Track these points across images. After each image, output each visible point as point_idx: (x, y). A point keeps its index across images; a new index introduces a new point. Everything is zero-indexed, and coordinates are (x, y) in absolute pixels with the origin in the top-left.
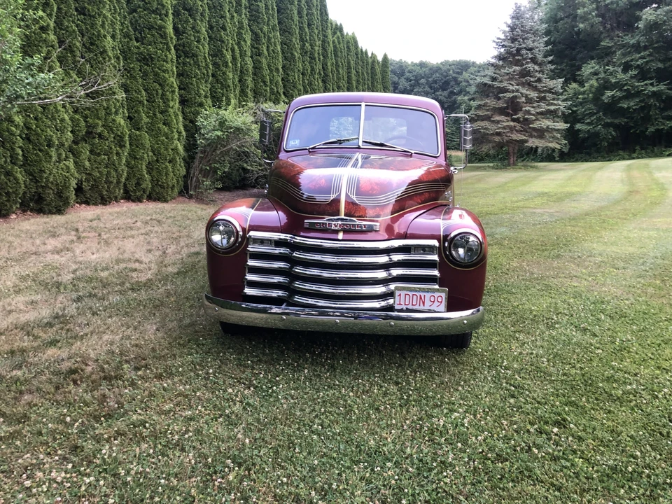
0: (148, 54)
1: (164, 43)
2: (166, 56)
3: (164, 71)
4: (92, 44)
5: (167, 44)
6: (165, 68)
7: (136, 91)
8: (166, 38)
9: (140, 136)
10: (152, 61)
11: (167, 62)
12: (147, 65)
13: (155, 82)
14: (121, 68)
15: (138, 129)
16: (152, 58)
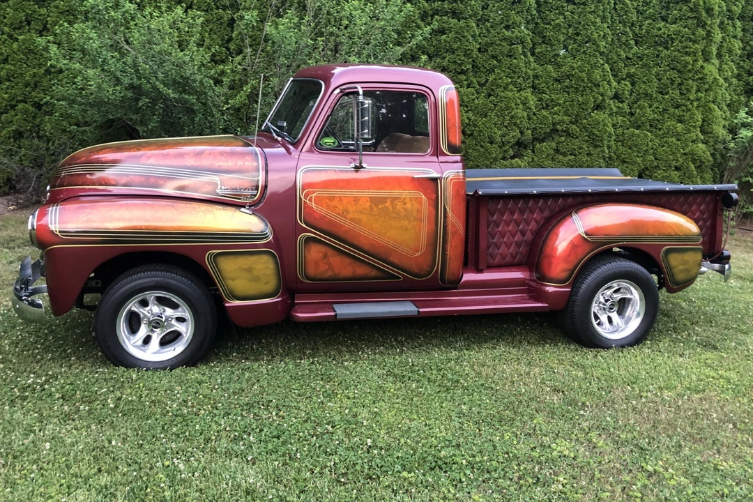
0: (668, 35)
1: (695, 17)
2: (694, 34)
3: (687, 54)
4: (578, 34)
5: (698, 18)
6: (688, 50)
7: (644, 82)
8: (697, 11)
9: (638, 136)
10: (673, 42)
11: (695, 42)
12: (667, 48)
13: (673, 69)
14: (631, 56)
15: (638, 128)
16: (672, 39)
